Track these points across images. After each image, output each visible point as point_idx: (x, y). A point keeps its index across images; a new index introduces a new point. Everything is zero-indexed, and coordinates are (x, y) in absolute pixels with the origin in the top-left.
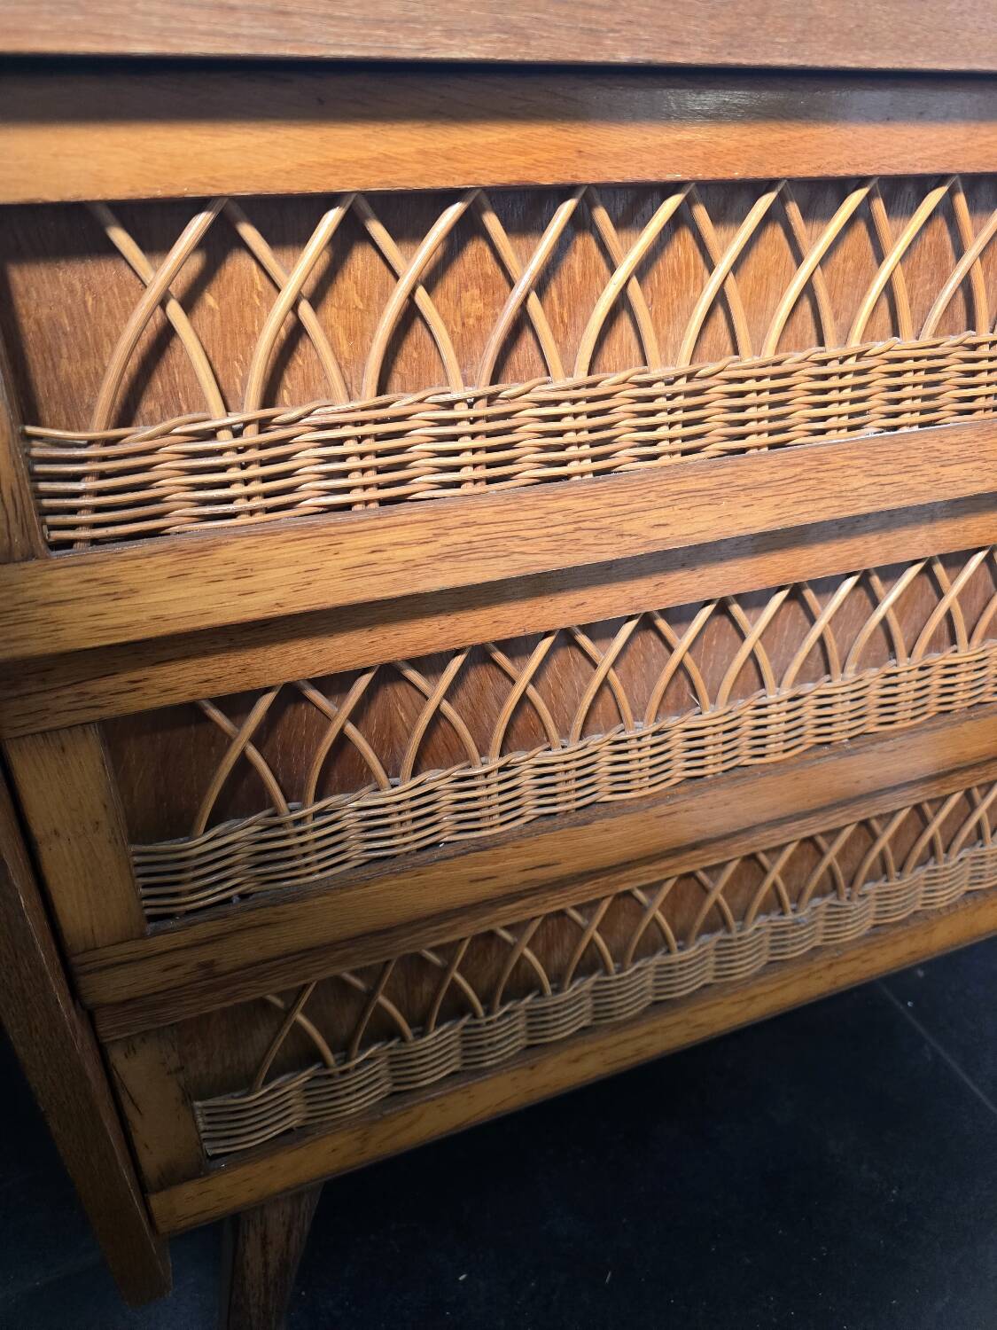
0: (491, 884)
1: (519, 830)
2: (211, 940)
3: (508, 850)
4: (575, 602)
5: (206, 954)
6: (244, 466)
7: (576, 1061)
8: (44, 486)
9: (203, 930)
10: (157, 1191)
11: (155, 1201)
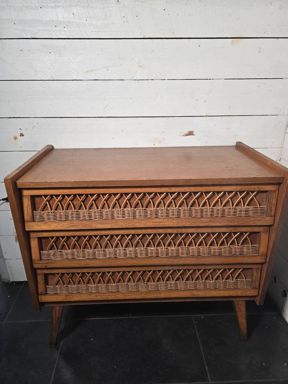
0: (81, 265)
1: (84, 259)
2: (47, 263)
3: (82, 261)
4: (90, 232)
5: (46, 265)
6: (52, 216)
7: (97, 296)
8: (34, 216)
9: (46, 262)
10: (40, 295)
11: (40, 297)
